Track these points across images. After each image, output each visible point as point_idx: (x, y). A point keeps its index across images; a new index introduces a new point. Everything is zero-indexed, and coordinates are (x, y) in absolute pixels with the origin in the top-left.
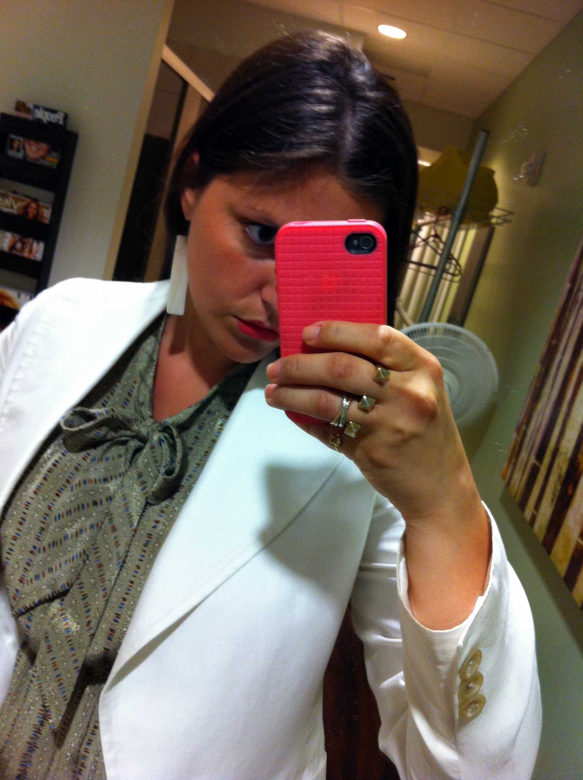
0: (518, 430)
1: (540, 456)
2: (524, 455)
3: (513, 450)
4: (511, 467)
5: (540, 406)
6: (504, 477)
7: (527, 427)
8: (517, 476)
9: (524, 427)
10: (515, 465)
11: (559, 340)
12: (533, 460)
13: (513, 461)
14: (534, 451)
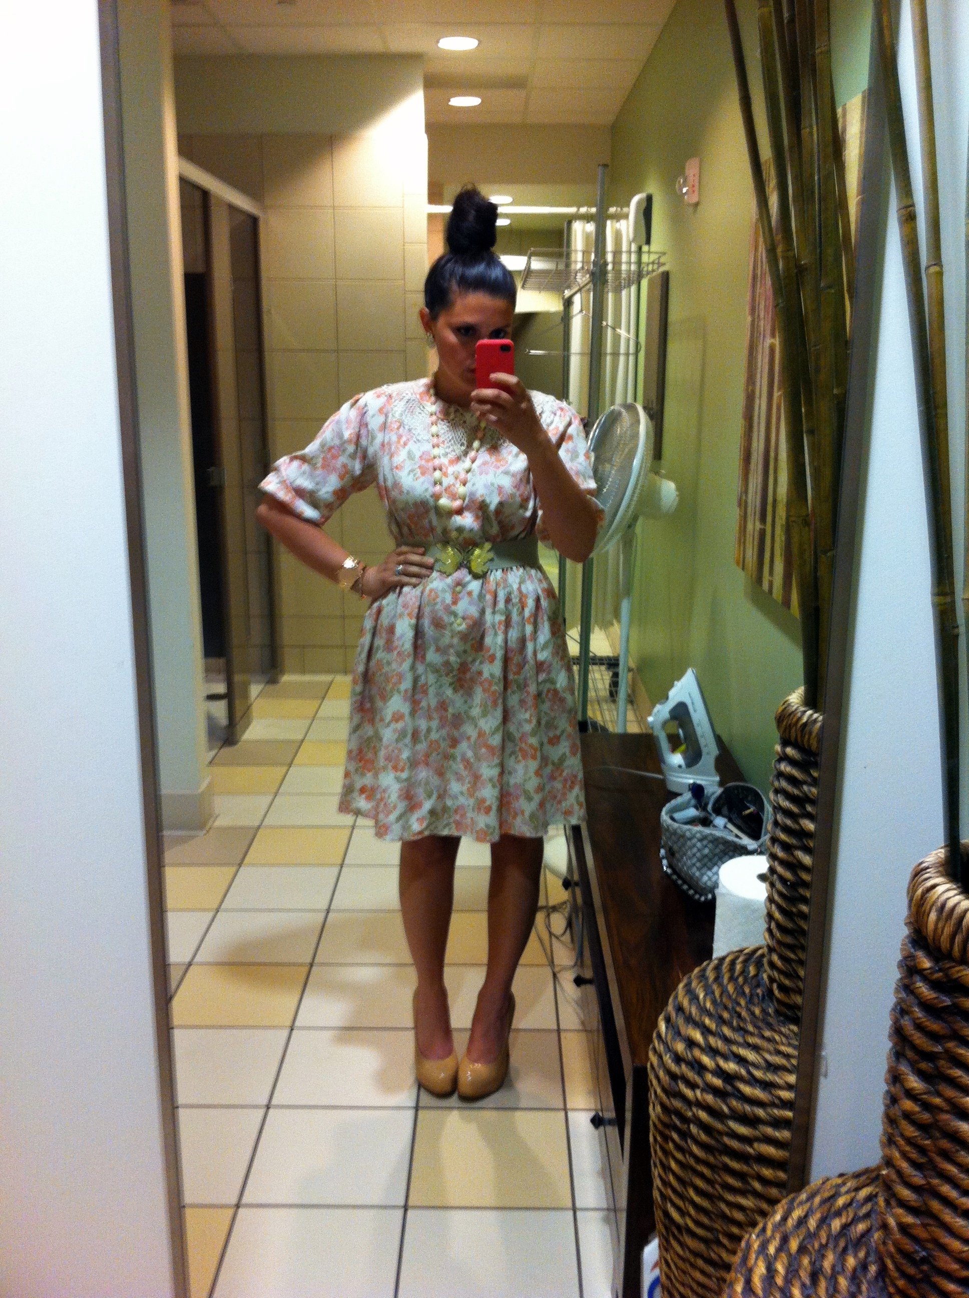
0: (740, 505)
1: (763, 519)
2: (750, 526)
3: (740, 527)
4: (742, 548)
5: (753, 466)
6: (738, 564)
7: (746, 496)
8: (749, 553)
9: (744, 497)
10: (744, 543)
11: (754, 384)
12: (758, 526)
13: (742, 540)
14: (757, 517)
